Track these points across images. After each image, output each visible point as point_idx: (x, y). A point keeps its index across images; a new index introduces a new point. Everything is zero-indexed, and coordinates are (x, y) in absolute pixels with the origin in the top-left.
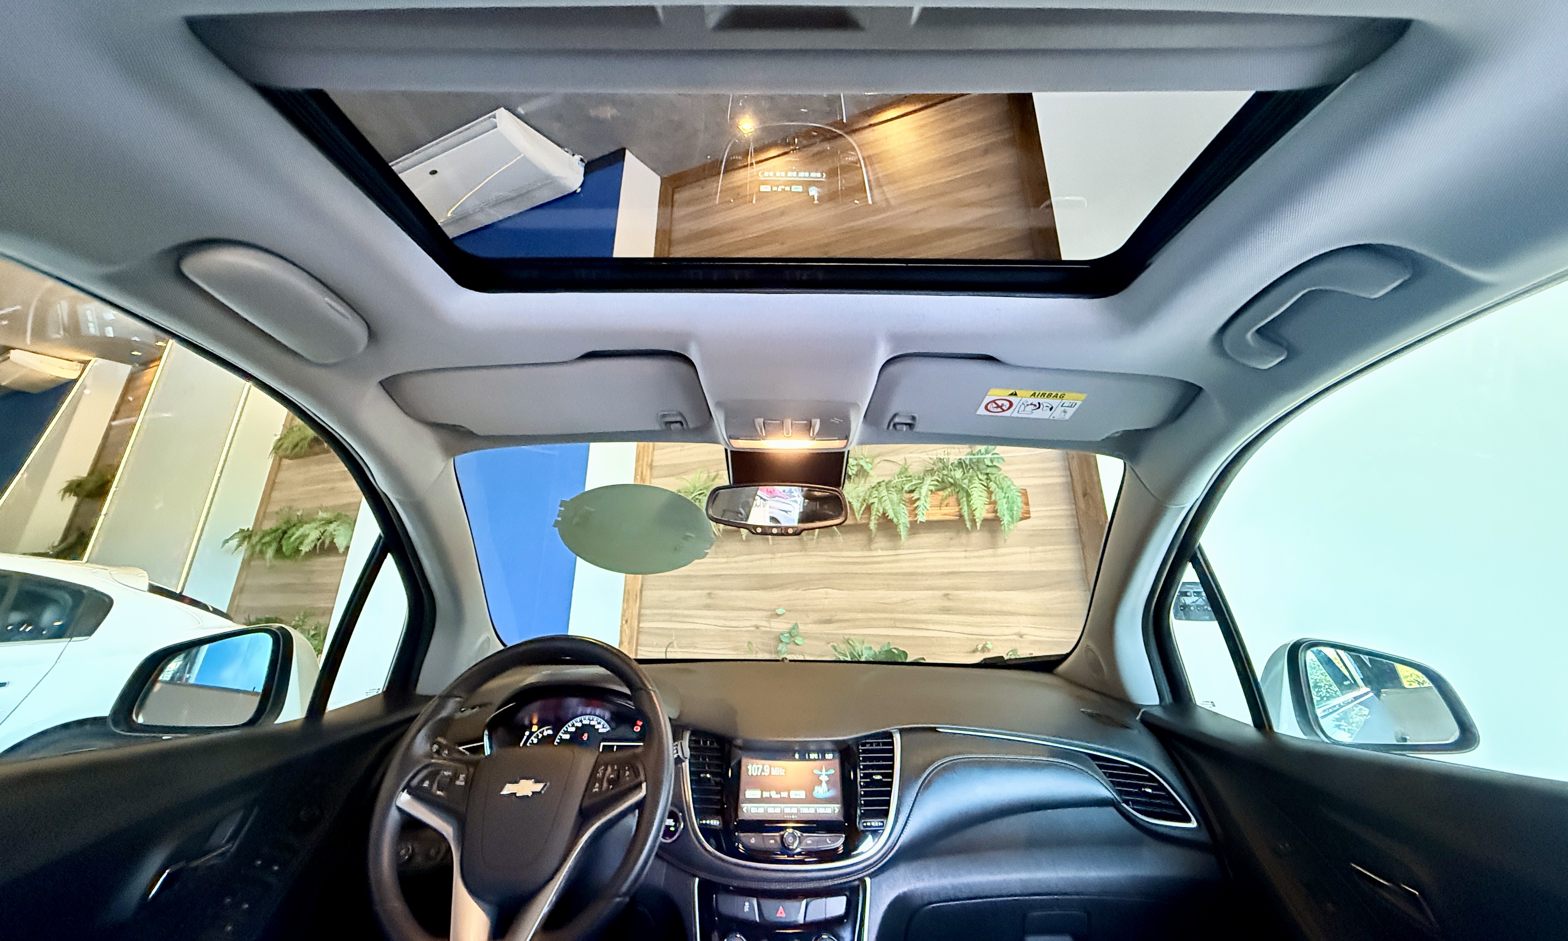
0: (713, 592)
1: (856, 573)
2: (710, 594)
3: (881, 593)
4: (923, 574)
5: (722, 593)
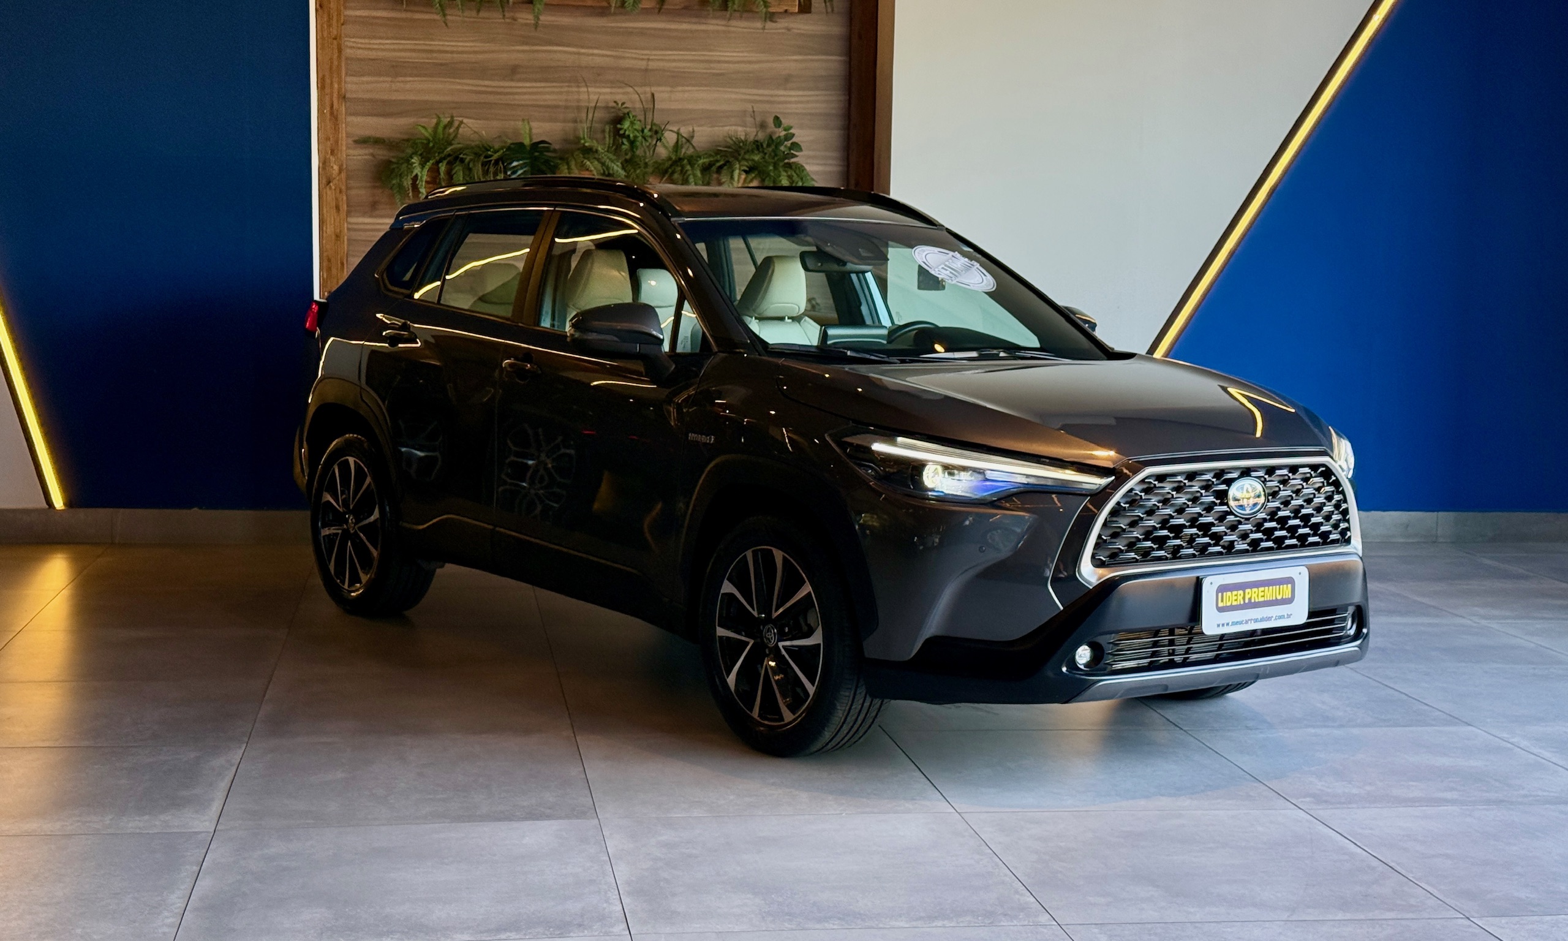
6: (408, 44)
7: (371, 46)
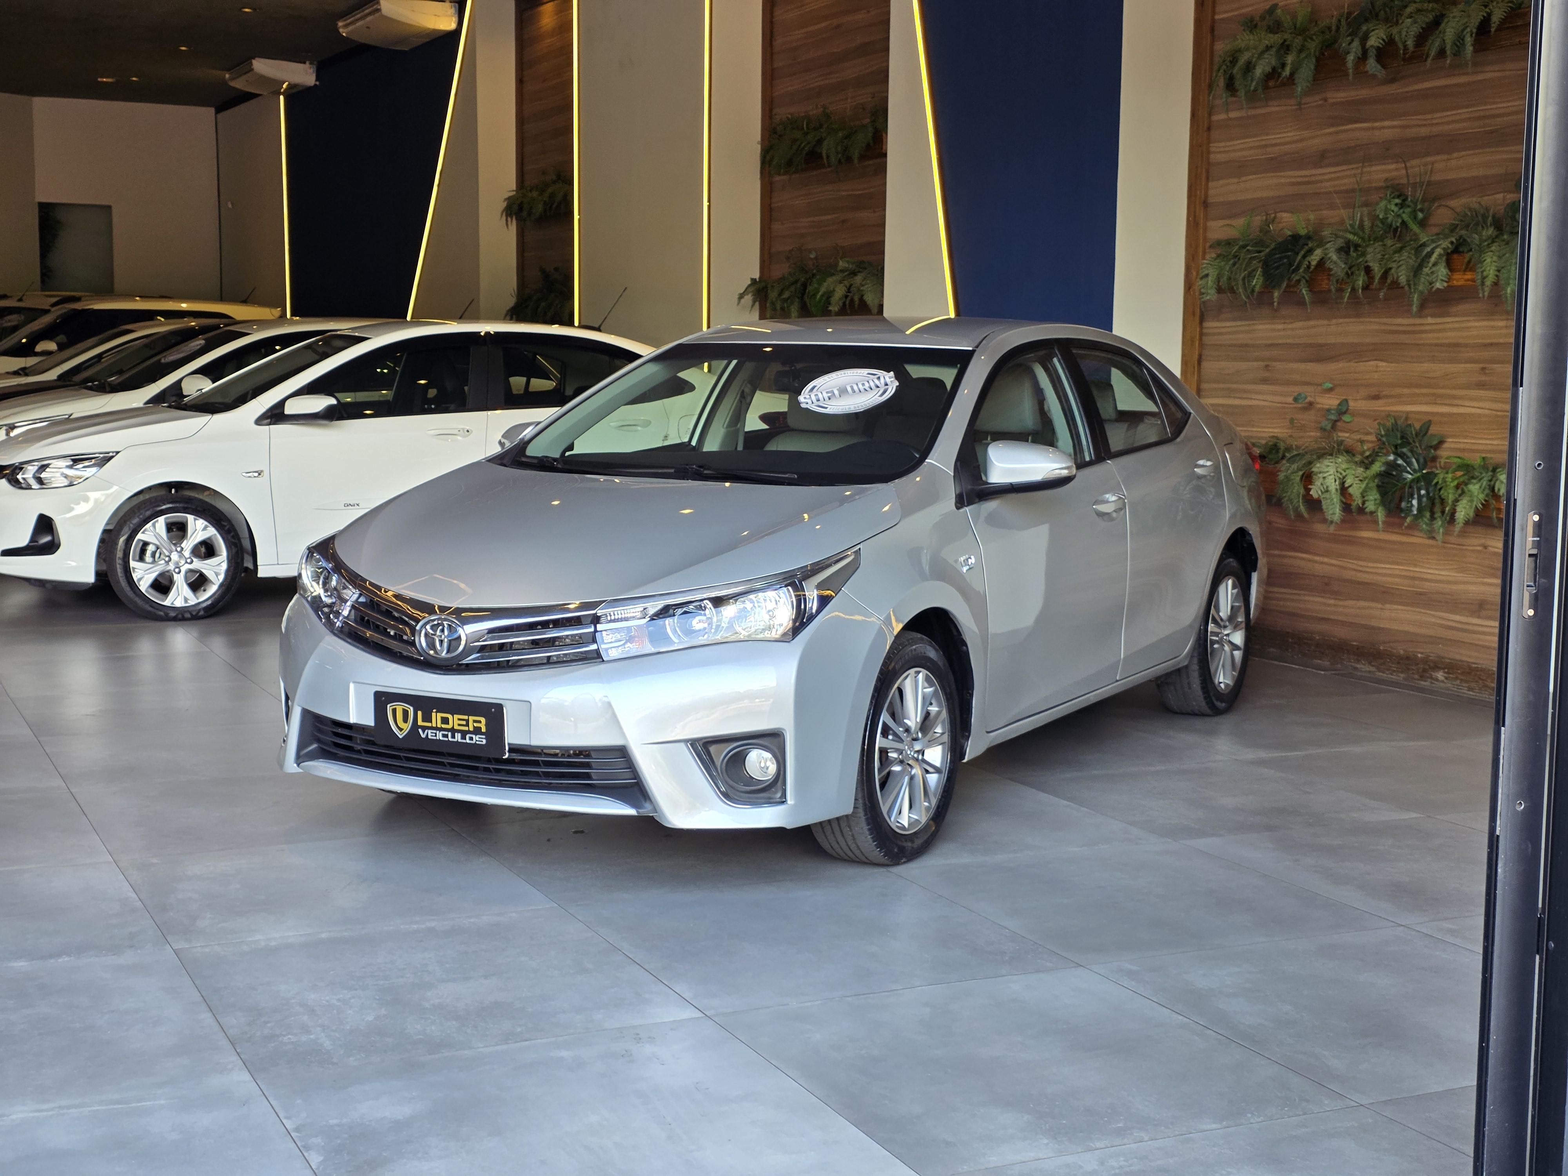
0: (1269, 363)
1: (1406, 344)
2: (1267, 366)
3: (1426, 366)
4: (1466, 346)
5: (1278, 365)
6: (1250, 142)
7: (1227, 149)
